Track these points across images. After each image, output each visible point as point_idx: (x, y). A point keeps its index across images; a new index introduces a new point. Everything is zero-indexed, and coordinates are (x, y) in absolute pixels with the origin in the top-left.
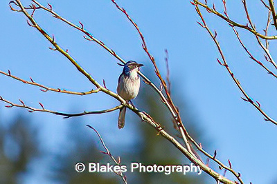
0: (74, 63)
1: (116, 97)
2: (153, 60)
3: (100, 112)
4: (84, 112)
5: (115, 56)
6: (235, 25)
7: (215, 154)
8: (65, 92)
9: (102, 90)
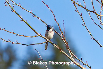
0: (29, 26)
1: (45, 38)
2: (58, 24)
3: (38, 44)
4: (32, 44)
5: (44, 23)
6: (89, 11)
7: (82, 59)
8: (25, 36)
9: (39, 36)
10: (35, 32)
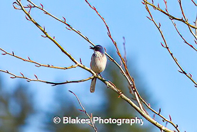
1: (89, 71)
2: (116, 44)
3: (77, 82)
4: (66, 82)
5: (88, 41)
6: (174, 18)
7: (160, 111)
8: (53, 67)
9: (79, 66)
10: (71, 58)
